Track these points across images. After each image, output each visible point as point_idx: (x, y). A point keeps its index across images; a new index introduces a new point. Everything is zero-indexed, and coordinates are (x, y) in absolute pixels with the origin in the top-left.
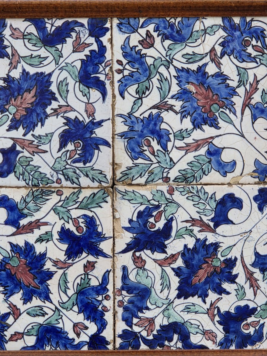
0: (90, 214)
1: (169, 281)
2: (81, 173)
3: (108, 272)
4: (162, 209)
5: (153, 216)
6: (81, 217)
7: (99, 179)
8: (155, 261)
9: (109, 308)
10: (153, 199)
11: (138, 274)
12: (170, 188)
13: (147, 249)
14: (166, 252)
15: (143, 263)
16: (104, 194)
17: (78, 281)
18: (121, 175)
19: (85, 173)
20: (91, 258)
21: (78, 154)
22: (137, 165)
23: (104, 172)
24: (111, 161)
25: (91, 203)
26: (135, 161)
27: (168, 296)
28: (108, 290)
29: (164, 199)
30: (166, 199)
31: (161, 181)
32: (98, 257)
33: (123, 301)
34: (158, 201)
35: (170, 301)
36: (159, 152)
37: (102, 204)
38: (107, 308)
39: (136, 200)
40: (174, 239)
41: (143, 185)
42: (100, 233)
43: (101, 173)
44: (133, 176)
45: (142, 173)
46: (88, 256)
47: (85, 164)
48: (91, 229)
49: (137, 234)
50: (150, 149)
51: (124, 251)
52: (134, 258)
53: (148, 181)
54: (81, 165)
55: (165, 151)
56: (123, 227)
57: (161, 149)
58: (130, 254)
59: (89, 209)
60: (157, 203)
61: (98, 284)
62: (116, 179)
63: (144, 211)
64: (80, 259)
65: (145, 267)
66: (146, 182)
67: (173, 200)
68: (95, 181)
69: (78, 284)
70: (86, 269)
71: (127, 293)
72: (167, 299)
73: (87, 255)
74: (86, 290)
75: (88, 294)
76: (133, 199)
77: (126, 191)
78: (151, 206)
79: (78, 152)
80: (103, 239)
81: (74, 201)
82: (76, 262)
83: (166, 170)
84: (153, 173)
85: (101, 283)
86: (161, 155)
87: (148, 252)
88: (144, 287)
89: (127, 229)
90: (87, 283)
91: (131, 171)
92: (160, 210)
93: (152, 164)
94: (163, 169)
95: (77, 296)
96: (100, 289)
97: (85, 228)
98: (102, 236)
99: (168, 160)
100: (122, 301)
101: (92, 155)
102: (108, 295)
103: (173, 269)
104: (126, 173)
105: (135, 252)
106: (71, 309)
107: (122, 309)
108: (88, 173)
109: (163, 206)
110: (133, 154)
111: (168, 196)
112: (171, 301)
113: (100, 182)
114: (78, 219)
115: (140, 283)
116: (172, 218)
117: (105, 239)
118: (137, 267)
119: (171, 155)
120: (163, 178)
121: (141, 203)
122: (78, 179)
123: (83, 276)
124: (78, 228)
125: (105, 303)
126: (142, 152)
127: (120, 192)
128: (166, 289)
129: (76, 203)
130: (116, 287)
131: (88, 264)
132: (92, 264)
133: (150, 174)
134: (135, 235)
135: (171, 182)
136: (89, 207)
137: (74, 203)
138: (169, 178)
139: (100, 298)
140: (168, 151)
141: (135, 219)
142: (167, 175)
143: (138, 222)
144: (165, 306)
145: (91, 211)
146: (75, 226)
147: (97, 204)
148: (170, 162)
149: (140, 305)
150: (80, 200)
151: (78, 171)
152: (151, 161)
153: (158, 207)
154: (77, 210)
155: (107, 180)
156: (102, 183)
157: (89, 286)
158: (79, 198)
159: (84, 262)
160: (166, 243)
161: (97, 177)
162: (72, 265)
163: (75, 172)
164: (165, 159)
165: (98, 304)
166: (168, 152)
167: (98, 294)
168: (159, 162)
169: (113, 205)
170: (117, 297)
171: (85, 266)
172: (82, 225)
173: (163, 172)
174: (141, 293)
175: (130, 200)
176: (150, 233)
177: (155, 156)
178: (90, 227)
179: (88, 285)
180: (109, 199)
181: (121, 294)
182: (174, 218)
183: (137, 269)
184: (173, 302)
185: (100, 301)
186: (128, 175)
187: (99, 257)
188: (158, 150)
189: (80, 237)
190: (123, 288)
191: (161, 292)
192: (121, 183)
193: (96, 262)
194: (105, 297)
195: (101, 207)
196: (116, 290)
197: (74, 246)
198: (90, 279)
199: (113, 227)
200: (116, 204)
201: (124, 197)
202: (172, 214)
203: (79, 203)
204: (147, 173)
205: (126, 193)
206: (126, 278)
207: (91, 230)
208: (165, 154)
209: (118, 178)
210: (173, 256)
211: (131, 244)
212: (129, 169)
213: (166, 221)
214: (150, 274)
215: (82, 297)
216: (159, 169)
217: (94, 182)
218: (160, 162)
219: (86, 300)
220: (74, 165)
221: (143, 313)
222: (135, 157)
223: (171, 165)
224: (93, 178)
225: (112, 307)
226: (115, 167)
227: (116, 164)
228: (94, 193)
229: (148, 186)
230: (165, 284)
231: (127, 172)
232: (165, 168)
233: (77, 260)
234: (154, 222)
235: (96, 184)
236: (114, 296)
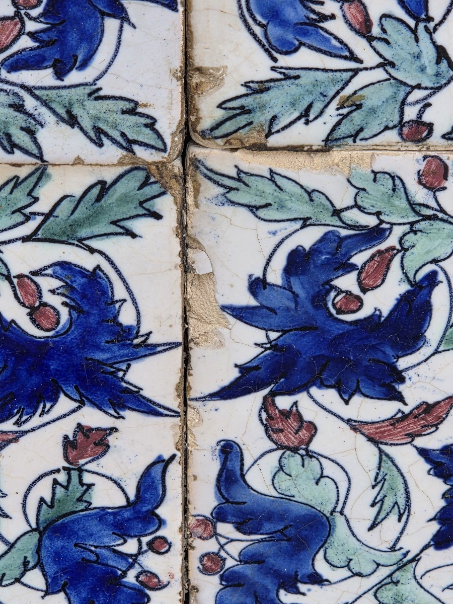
0: (88, 262)
1: (407, 492)
2: (44, 110)
3: (163, 463)
4: (392, 241)
5: (353, 267)
6: (49, 271)
7: (123, 135)
8: (355, 425)
9: (164, 579)
10: (356, 206)
11: (281, 468)
12: (429, 164)
13: (323, 385)
14: (400, 398)
15: (304, 434)
16: (145, 183)
17: (44, 490)
18: (220, 114)
19: (62, 112)
20: (92, 417)
21: (31, 35)
22: (292, 73)
23: (145, 106)
24: (177, 62)
25: (90, 219)
26: (284, 61)
27: (398, 539)
28: (161, 523)
29: (404, 204)
30: (412, 205)
31: (392, 136)
32: (122, 413)
33: (223, 554)
34: (378, 214)
35: (405, 555)
36: (388, 24)
37: (137, 225)
38: (156, 576)
39: (281, 207)
40: (436, 352)
41: (317, 151)
42: (129, 328)
43: (132, 112)
44: (274, 118)
45: (310, 106)
46: (79, 408)
47: (60, 75)
48: (88, 314)
49: (284, 332)
50: (351, 10)
51: (228, 393)
52: (270, 417)
53: (337, 135)
54: (44, 77)
55: (418, 20)
56: (224, 308)
57: (400, 13)
58: (255, 400)
59: (81, 243)
60: (372, 221)
61: (123, 502)
62: (200, 128)
63: (315, 249)
64: (47, 418)
65: (313, 447)
66: (327, 140)
67: (442, 211)
68: (105, 141)
69: (42, 500)
70: (72, 454)
71: (239, 529)
72: (393, 549)
73: (76, 405)
74: (73, 522)
75: (81, 533)
76: (268, 205)
77: (240, 171)
78: (344, 232)
79: (31, 26)
80: (142, 351)
81: (19, 210)
82: (33, 430)
83: (417, 94)
84: (359, 107)
85: (132, 497)
86: (395, 32)
87: (329, 397)
88: (304, 510)
89: (241, 314)
90: (80, 500)
91: (265, 97)
92: (383, 246)
93: (356, 72)
94: (403, 90)
95: (40, 540)
96: (129, 520)
97: (64, 313)
98: (136, 341)
99: (429, 54)
100: (217, 554)
101: (93, 40)
102: (164, 539)
103: (424, 453)
104: (242, 107)
105: (273, 394)
106: (18, 580)
107: (216, 579)
108: (76, 111)
109: (398, 231)
110: (274, 31)
111: (420, 194)
112: (410, 557)
113: (128, 144)
114: (38, 279)
115: (290, 498)
116: (432, 276)
117: (151, 349)
118: (280, 447)
119: (441, 37)
120: (401, 124)
121: (305, 220)
122: (31, 133)
123: (62, 477)
124: (36, 311)
125: (150, 561)
126: (313, 23)
127: (213, 176)
128: (394, 517)
129: (28, 218)
130: (192, 511)
131: (80, 438)
132: (95, 437)
133: (344, 111)
134: (273, 335)
135: (436, 139)
136: (83, 233)
137: (19, 218)
138: (430, 126)
139: (130, 547)
140: (429, 19)
141: (275, 276)
142: (420, 114)
143: (290, 289)
144: (383, 572)
145: (92, 251)
146: (23, 305)
147: (114, 223)
148: (438, 62)
149: (286, 568)
150: (43, 207)
151: (30, 103)
152: (353, 57)
153: (376, 234)
154: (30, 245)
155: (159, 136)
156: (136, 148)
157: (86, 509)
158: (36, 200)
159: (68, 427)
160: (403, 363)
161: (115, 126)
162: (16, 440)
163: (18, 107)
164: (415, 50)
165: (123, 566)
166: (431, 25)
167: (124, 533)
168: (386, 64)
169: (182, 228)
170: (197, 543)
171: (68, 444)
172: (55, 301)
173: (403, 103)
174: (291, 532)
175: (258, 208)
176: (336, 330)
177: (370, 39)
178: (86, 308)
179: (82, 506)
180: (167, 205)
181: (215, 534)
182: (441, 277)
183: (280, 452)
184: (416, 559)
185: (131, 556)
186: (249, 112)
187: (127, 413)
188: (385, 16)
189: (45, 343)
190: (220, 515)
191: (371, 528)
192: (219, 141)
193: (114, 430)
194: (150, 544)
195: (134, 236)
196: (192, 521)
197: (24, 374)
198: (90, 486)
199: (185, 300)
200: (197, 222)
201: (232, 196)
202: (435, 261)
203: (39, 219)
204: (334, 104)
205: (239, 180)
206: (236, 481)
207: (93, 320)
208: (414, 32)
209: (206, 123)
210: (427, 408)
211: (257, 368)
212: (256, 92)
213: (405, 287)
214: (330, 469)
215: (59, 543)
216: (387, 91)
217: (101, 145)
218: (392, 65)
219: (76, 553)
220: (14, 77)
221: (298, 592)
222: (283, 41)
223: (437, 75)
224: (99, 131)
225: (178, 575)
226: (196, 79)
227: (200, 70)
228: (102, 183)
229: (337, 155)
230: (388, 503)
231: (248, 102)
232: (413, 88)
233: (36, 421)
234: (356, 291)
235: (112, 153)
236: (186, 539)
